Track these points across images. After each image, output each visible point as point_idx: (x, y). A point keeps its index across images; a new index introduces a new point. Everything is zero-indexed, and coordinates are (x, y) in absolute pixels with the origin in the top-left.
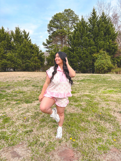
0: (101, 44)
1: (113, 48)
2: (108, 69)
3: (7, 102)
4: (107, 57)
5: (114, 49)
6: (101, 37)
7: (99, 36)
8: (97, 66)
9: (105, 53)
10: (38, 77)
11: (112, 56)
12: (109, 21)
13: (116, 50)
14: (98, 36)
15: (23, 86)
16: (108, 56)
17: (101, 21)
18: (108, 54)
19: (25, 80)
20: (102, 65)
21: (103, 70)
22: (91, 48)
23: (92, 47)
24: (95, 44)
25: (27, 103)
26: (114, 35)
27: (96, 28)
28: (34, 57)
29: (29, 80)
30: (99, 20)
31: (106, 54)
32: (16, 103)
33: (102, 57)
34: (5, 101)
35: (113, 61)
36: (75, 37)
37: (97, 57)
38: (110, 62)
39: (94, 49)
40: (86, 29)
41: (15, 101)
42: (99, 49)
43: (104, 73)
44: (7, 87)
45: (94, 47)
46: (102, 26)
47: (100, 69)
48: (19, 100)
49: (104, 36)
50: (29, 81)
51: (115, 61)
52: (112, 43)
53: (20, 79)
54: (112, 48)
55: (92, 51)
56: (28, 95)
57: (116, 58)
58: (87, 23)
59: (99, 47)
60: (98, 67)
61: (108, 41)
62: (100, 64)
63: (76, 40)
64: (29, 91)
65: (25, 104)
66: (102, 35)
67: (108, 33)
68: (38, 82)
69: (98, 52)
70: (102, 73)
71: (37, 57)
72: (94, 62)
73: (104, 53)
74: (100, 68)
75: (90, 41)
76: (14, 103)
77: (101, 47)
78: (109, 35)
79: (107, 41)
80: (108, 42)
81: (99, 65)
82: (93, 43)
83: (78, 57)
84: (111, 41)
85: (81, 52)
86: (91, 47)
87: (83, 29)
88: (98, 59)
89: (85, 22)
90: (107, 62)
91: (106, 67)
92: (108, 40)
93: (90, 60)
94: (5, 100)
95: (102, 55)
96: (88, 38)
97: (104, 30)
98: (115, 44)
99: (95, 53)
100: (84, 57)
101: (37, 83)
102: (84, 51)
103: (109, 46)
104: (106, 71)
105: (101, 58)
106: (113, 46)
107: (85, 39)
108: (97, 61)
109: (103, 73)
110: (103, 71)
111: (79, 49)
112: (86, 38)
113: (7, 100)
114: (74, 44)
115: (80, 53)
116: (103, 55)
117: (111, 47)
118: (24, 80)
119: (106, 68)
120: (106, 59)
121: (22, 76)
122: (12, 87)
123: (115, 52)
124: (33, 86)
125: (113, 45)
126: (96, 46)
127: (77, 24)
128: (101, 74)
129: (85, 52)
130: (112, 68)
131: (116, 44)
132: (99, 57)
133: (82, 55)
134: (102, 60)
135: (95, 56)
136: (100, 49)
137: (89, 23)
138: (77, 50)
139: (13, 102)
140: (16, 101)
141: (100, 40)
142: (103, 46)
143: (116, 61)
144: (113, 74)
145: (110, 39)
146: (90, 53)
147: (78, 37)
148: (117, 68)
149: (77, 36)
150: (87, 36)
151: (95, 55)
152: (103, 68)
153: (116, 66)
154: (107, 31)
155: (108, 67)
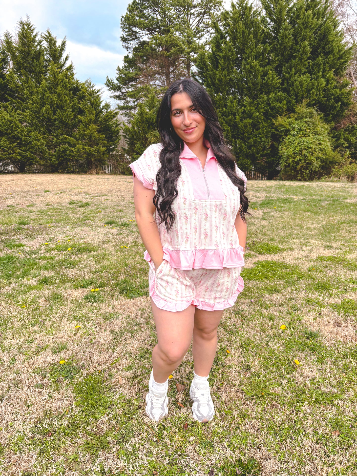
0: (301, 85)
1: (338, 99)
2: (322, 167)
3: (46, 292)
4: (319, 129)
5: (340, 103)
6: (300, 59)
7: (295, 58)
8: (288, 158)
9: (315, 113)
10: (110, 191)
11: (333, 124)
12: (326, 9)
13: (345, 105)
14: (291, 57)
15: (75, 223)
16: (322, 125)
17: (301, 8)
18: (321, 118)
19: (71, 203)
20: (305, 152)
21: (306, 168)
22: (269, 99)
23: (272, 95)
24: (282, 84)
25: (131, 297)
26: (341, 57)
27: (285, 29)
28: (86, 126)
29: (84, 201)
30: (295, 4)
31: (317, 116)
32: (86, 298)
33: (304, 126)
34: (38, 289)
35: (334, 140)
36: (217, 60)
37: (288, 127)
38: (329, 144)
39: (279, 100)
40: (255, 33)
41: (76, 288)
42: (294, 101)
43: (311, 179)
44: (19, 229)
45: (279, 94)
46: (306, 24)
47: (298, 167)
48: (91, 283)
49: (309, 58)
50: (87, 204)
51: (342, 141)
52: (335, 83)
53: (51, 198)
54: (334, 99)
55: (272, 108)
56: (114, 259)
57: (346, 130)
58: (257, 13)
59: (296, 96)
60: (291, 160)
61: (323, 76)
62: (298, 149)
63: (223, 69)
64: (107, 243)
65: (123, 300)
66: (306, 55)
67: (324, 48)
68: (121, 211)
69: (291, 110)
70: (303, 177)
71: (95, 126)
72: (279, 143)
73: (311, 113)
74: (297, 163)
75: (266, 74)
76: (78, 294)
77: (301, 94)
78: (327, 54)
79: (320, 73)
80: (323, 79)
81: (295, 153)
82: (277, 81)
83: (227, 127)
84: (331, 74)
85: (238, 110)
86: (268, 93)
87: (243, 32)
88: (292, 133)
89: (251, 8)
90: (320, 144)
91: (318, 158)
92: (324, 71)
93: (266, 137)
94: (34, 282)
95: (305, 120)
96: (261, 66)
97: (310, 37)
98: (345, 86)
99: (281, 115)
100: (245, 126)
101: (120, 214)
102: (245, 106)
103: (324, 90)
104: (315, 172)
105: (300, 130)
106: (338, 91)
107: (251, 67)
108: (287, 139)
109: (305, 180)
110: (307, 172)
111: (232, 102)
112: (255, 63)
113: (45, 282)
114: (214, 84)
115: (235, 115)
116: (310, 120)
117: (332, 94)
118: (68, 201)
119: (316, 164)
120: (316, 133)
121: (55, 186)
122: (37, 226)
123: (343, 111)
124: (108, 223)
125: (336, 87)
126: (284, 90)
127: (225, 15)
128: (300, 180)
129: (251, 110)
130: (333, 163)
131: (347, 85)
132: (293, 129)
133: (241, 120)
134: (305, 136)
135: (282, 126)
136: (297, 102)
137: (264, 13)
138: (226, 106)
139: (69, 292)
140: (82, 287)
141: (298, 72)
142: (308, 91)
143: (346, 140)
144: (337, 181)
145: (330, 70)
146: (264, 114)
147: (229, 59)
148: (351, 163)
149: (225, 57)
150: (256, 58)
151: (281, 120)
152: (308, 163)
153: (348, 158)
154: (320, 40)
155: (322, 161)
